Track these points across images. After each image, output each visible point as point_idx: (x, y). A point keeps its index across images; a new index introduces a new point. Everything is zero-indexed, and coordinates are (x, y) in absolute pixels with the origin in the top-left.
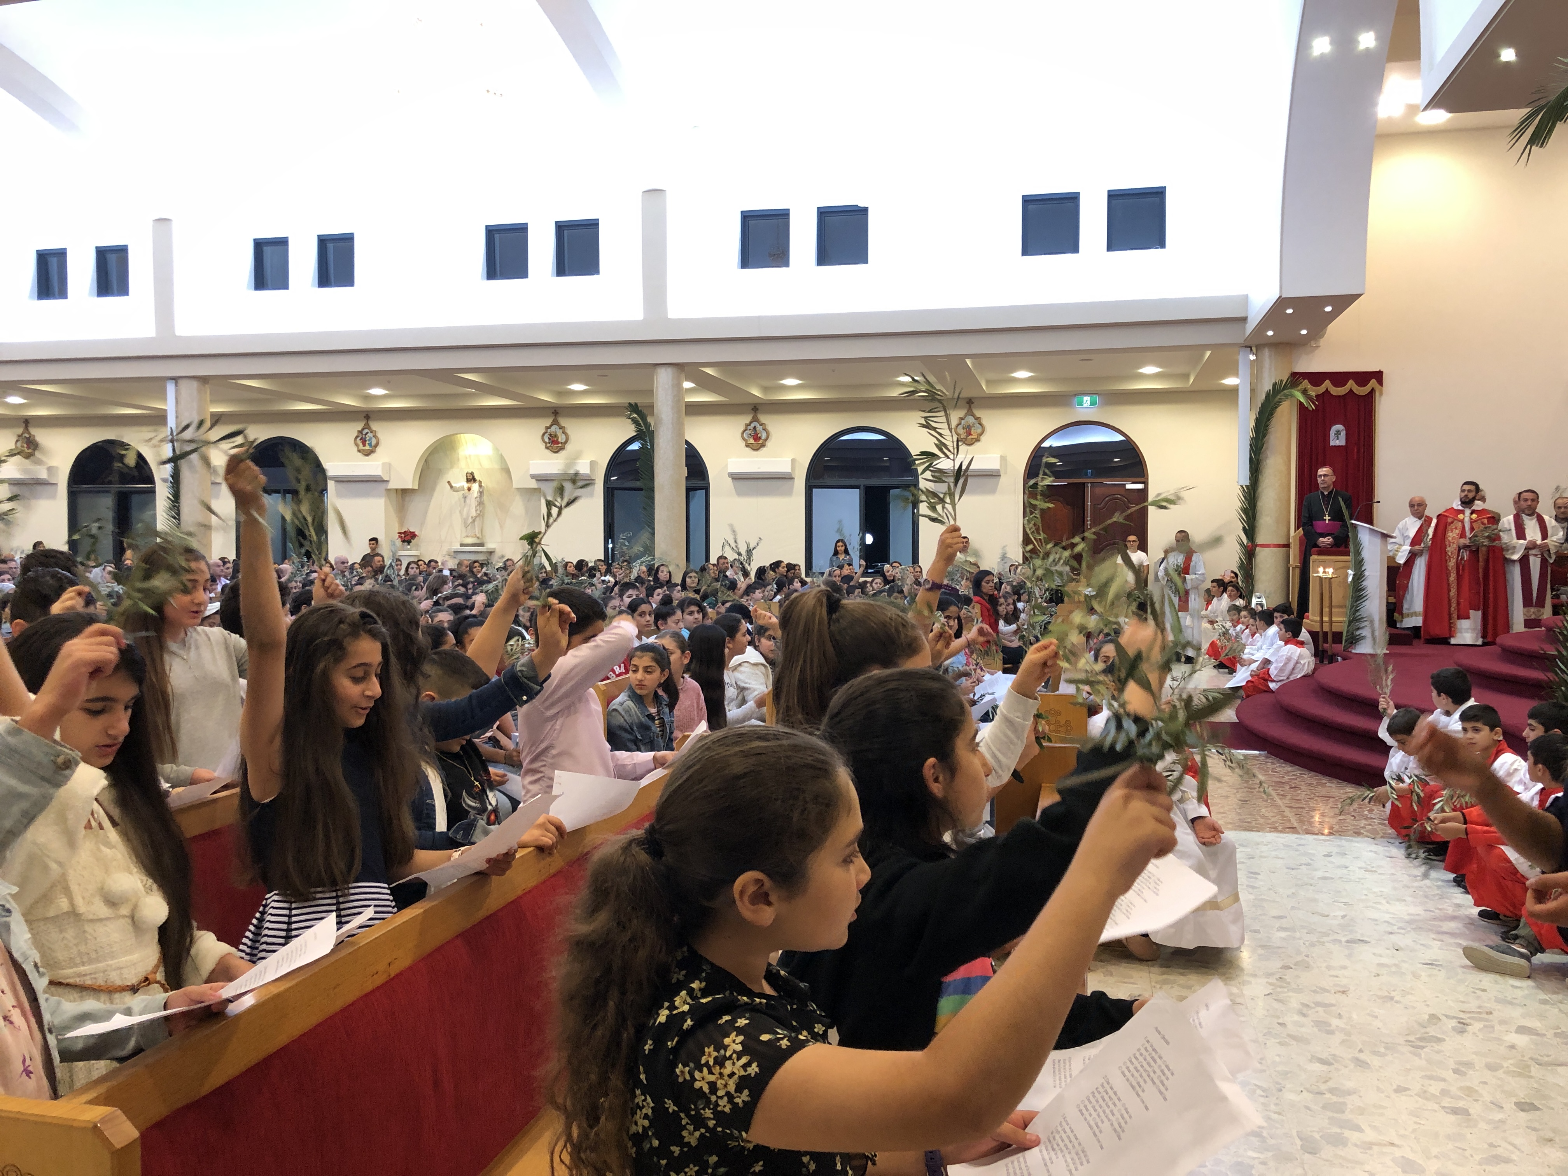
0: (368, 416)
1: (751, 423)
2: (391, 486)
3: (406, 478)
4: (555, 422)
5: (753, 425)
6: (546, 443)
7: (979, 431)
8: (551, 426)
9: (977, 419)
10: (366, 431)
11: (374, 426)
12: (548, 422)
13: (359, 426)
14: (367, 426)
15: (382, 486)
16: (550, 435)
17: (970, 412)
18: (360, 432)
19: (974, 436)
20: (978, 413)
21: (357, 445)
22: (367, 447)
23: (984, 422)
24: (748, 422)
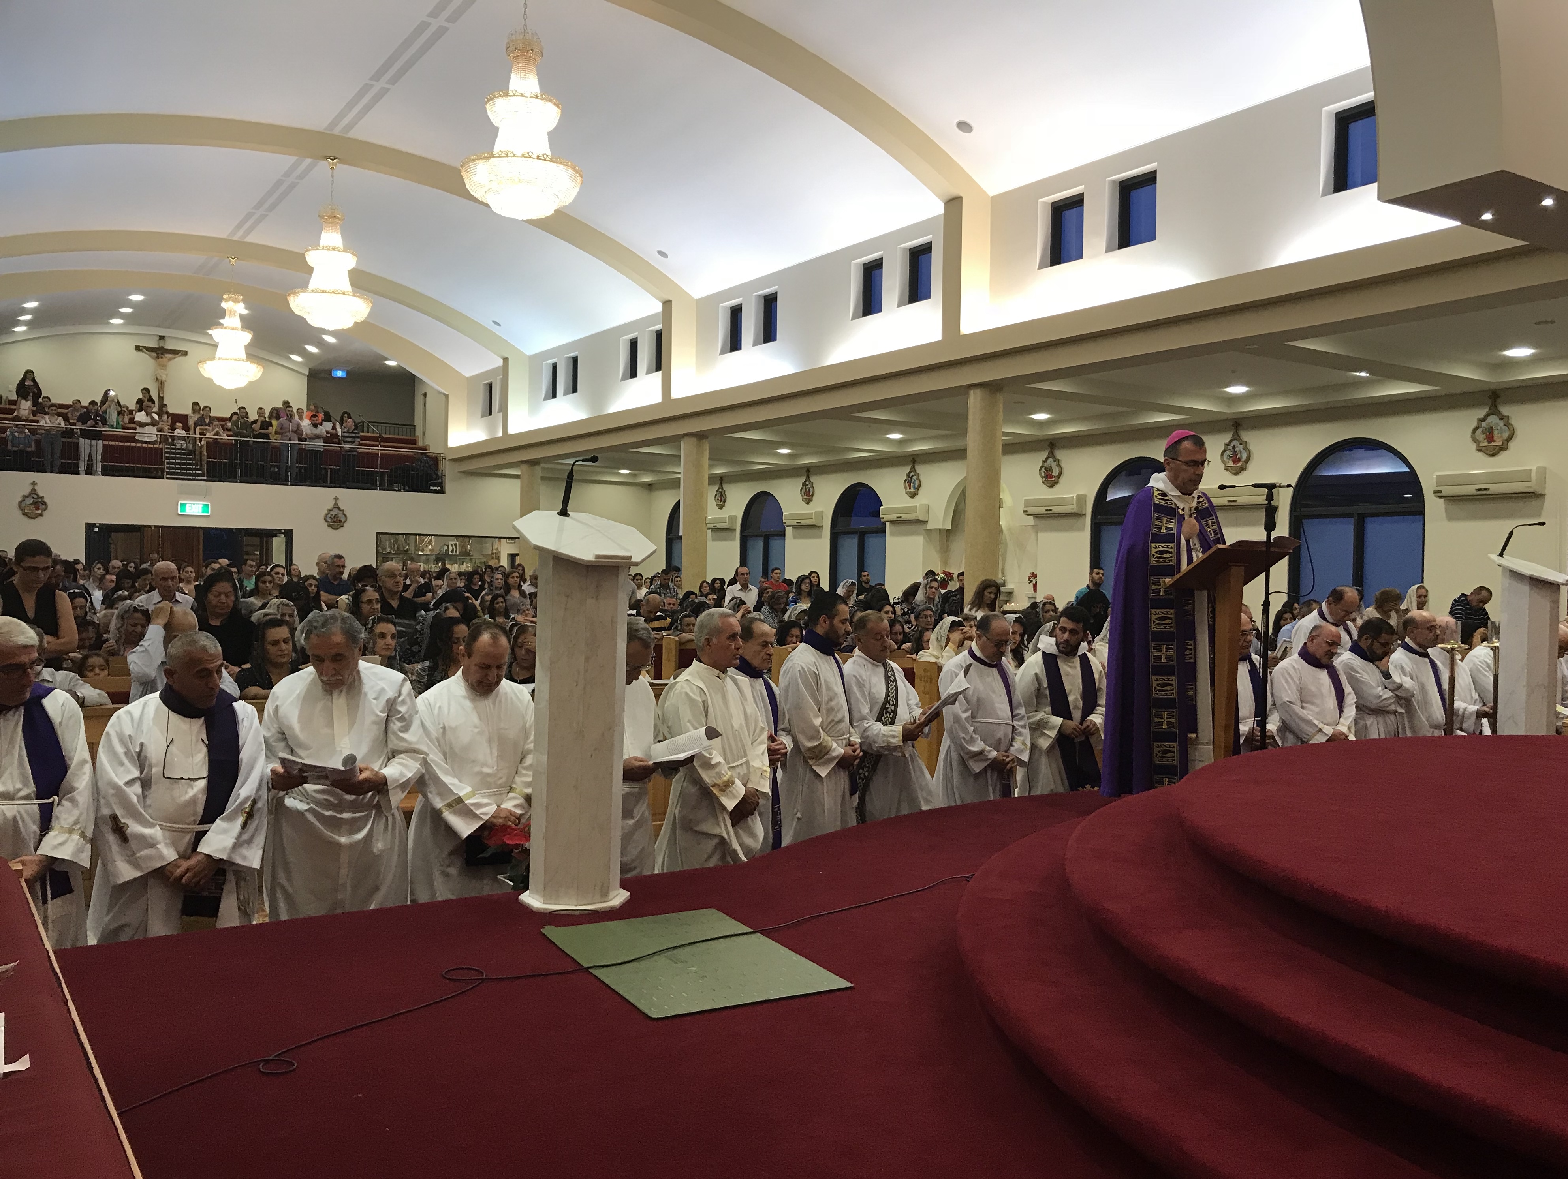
0: (914, 460)
1: (1231, 442)
2: (930, 526)
3: (940, 520)
4: (1051, 455)
5: (1232, 445)
6: (1042, 477)
7: (1506, 435)
8: (1047, 458)
9: (1505, 419)
10: (912, 474)
11: (920, 469)
12: (1044, 455)
13: (907, 469)
14: (913, 469)
15: (922, 527)
16: (1046, 469)
17: (1494, 411)
18: (908, 475)
19: (1498, 442)
20: (1505, 410)
21: (906, 488)
22: (912, 490)
23: (1513, 422)
24: (1227, 441)
